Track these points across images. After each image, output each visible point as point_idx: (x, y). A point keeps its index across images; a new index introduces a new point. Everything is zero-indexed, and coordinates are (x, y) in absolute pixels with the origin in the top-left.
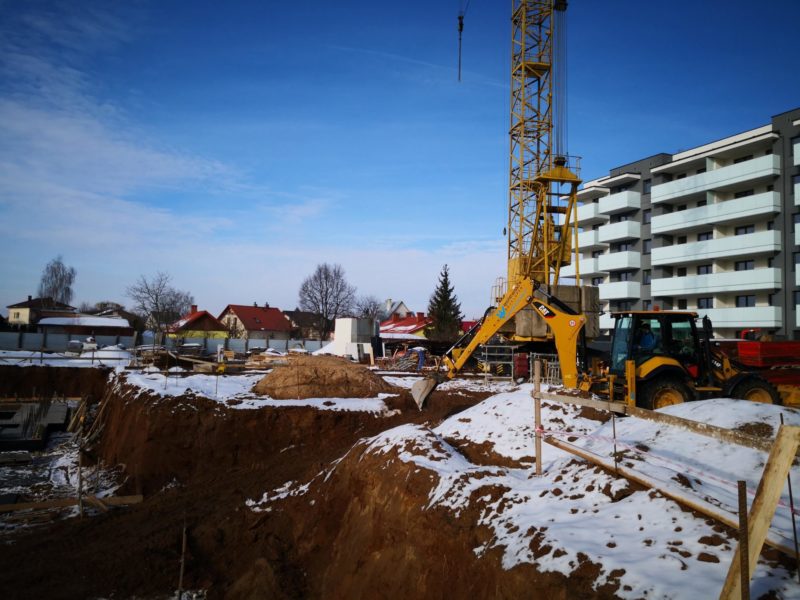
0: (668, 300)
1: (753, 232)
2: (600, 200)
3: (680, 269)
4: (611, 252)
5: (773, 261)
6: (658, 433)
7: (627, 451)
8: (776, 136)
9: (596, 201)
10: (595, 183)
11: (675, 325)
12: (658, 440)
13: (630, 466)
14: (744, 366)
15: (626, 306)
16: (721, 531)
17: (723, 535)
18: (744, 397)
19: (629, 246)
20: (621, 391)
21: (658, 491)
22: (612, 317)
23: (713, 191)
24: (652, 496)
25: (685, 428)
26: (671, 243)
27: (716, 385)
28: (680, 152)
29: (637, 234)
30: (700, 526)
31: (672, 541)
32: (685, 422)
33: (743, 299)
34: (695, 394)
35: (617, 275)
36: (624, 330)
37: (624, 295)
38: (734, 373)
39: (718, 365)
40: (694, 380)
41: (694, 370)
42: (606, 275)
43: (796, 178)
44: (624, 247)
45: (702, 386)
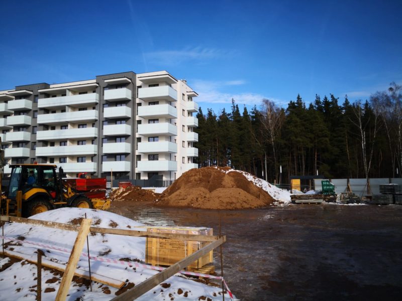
0: (45, 158)
1: (86, 127)
2: (9, 102)
3: (52, 143)
4: (14, 131)
5: (94, 142)
6: (31, 229)
7: (12, 241)
8: (97, 85)
9: (6, 102)
10: (6, 92)
11: (45, 171)
12: (31, 232)
13: (12, 249)
14: (78, 191)
15: (21, 161)
16: (57, 274)
17: (58, 277)
18: (77, 206)
19: (25, 129)
20: (13, 208)
21: (27, 260)
22: (10, 167)
23: (69, 106)
24: (23, 264)
25: (41, 225)
26: (47, 129)
27: (64, 201)
28: (54, 84)
29: (29, 123)
30: (47, 274)
31: (31, 286)
32: (42, 222)
33: (80, 158)
34: (54, 206)
35: (17, 144)
36: (17, 174)
37: (21, 155)
38: (73, 194)
39: (66, 191)
40: (53, 199)
41: (53, 194)
42: (11, 144)
43: (105, 105)
44: (21, 129)
45: (58, 202)
